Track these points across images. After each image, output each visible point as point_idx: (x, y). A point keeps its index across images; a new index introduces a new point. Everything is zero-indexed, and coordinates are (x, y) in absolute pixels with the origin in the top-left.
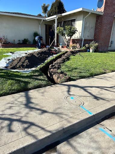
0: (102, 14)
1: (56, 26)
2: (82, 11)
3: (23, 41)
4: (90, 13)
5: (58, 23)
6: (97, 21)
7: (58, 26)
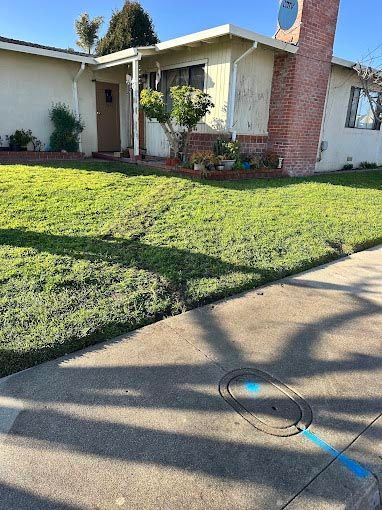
0: (294, 50)
1: (135, 87)
2: (228, 35)
3: (12, 137)
4: (255, 46)
5: (143, 77)
6: (276, 73)
7: (141, 88)
